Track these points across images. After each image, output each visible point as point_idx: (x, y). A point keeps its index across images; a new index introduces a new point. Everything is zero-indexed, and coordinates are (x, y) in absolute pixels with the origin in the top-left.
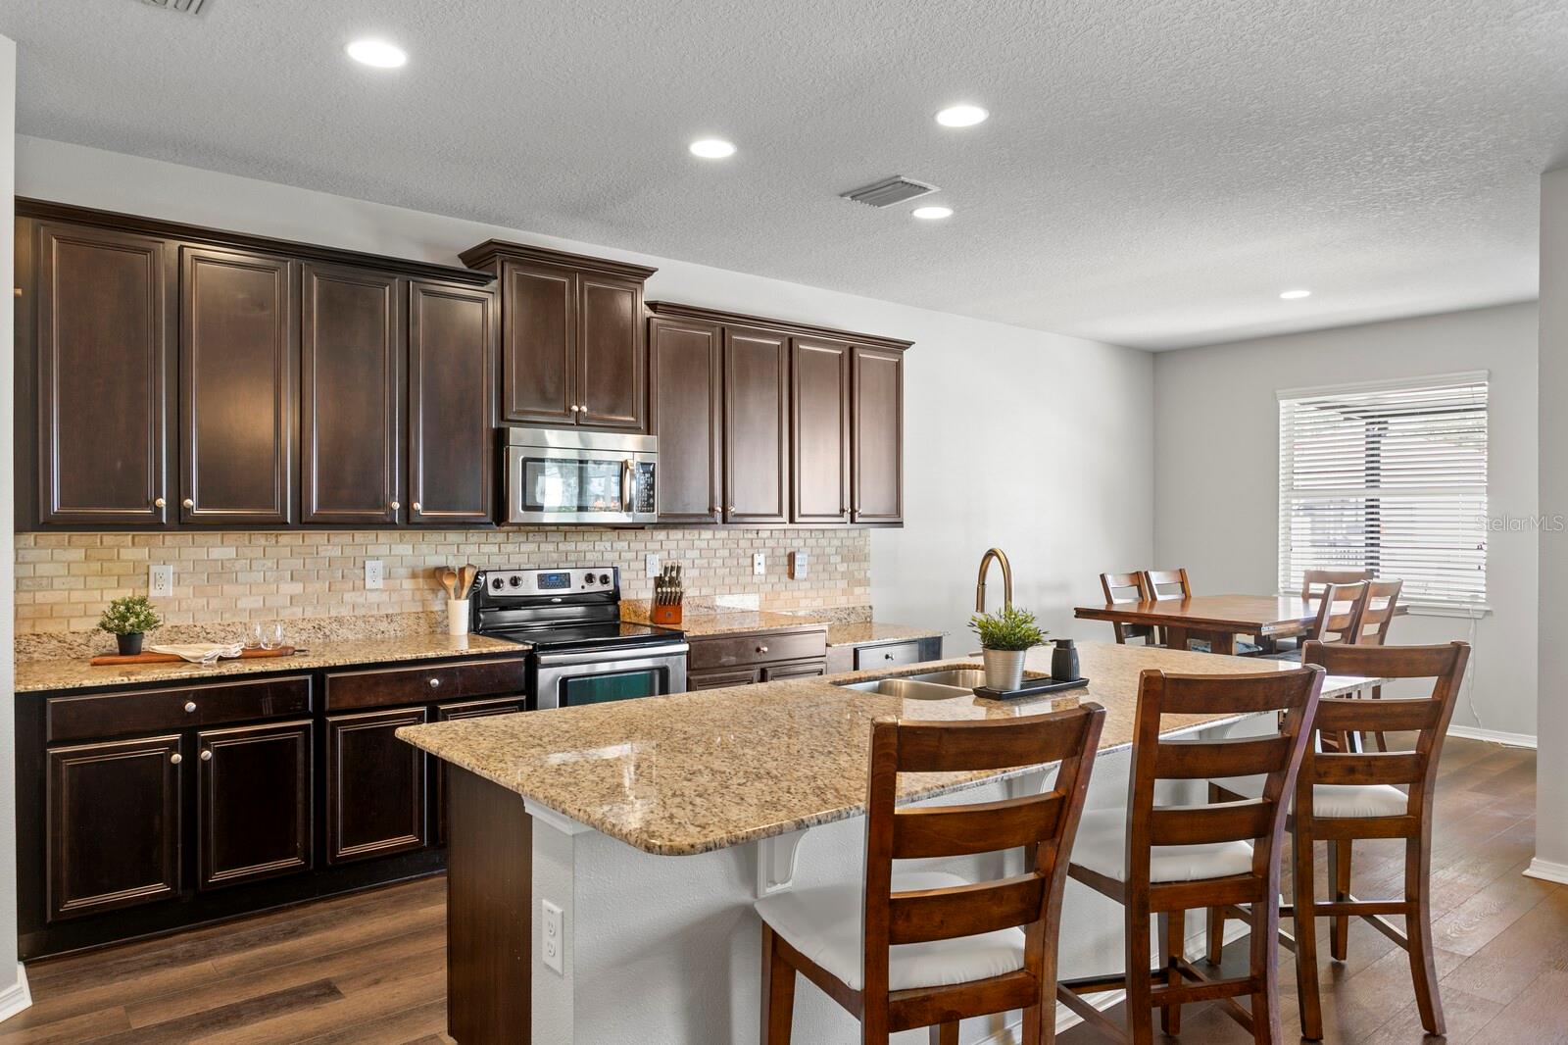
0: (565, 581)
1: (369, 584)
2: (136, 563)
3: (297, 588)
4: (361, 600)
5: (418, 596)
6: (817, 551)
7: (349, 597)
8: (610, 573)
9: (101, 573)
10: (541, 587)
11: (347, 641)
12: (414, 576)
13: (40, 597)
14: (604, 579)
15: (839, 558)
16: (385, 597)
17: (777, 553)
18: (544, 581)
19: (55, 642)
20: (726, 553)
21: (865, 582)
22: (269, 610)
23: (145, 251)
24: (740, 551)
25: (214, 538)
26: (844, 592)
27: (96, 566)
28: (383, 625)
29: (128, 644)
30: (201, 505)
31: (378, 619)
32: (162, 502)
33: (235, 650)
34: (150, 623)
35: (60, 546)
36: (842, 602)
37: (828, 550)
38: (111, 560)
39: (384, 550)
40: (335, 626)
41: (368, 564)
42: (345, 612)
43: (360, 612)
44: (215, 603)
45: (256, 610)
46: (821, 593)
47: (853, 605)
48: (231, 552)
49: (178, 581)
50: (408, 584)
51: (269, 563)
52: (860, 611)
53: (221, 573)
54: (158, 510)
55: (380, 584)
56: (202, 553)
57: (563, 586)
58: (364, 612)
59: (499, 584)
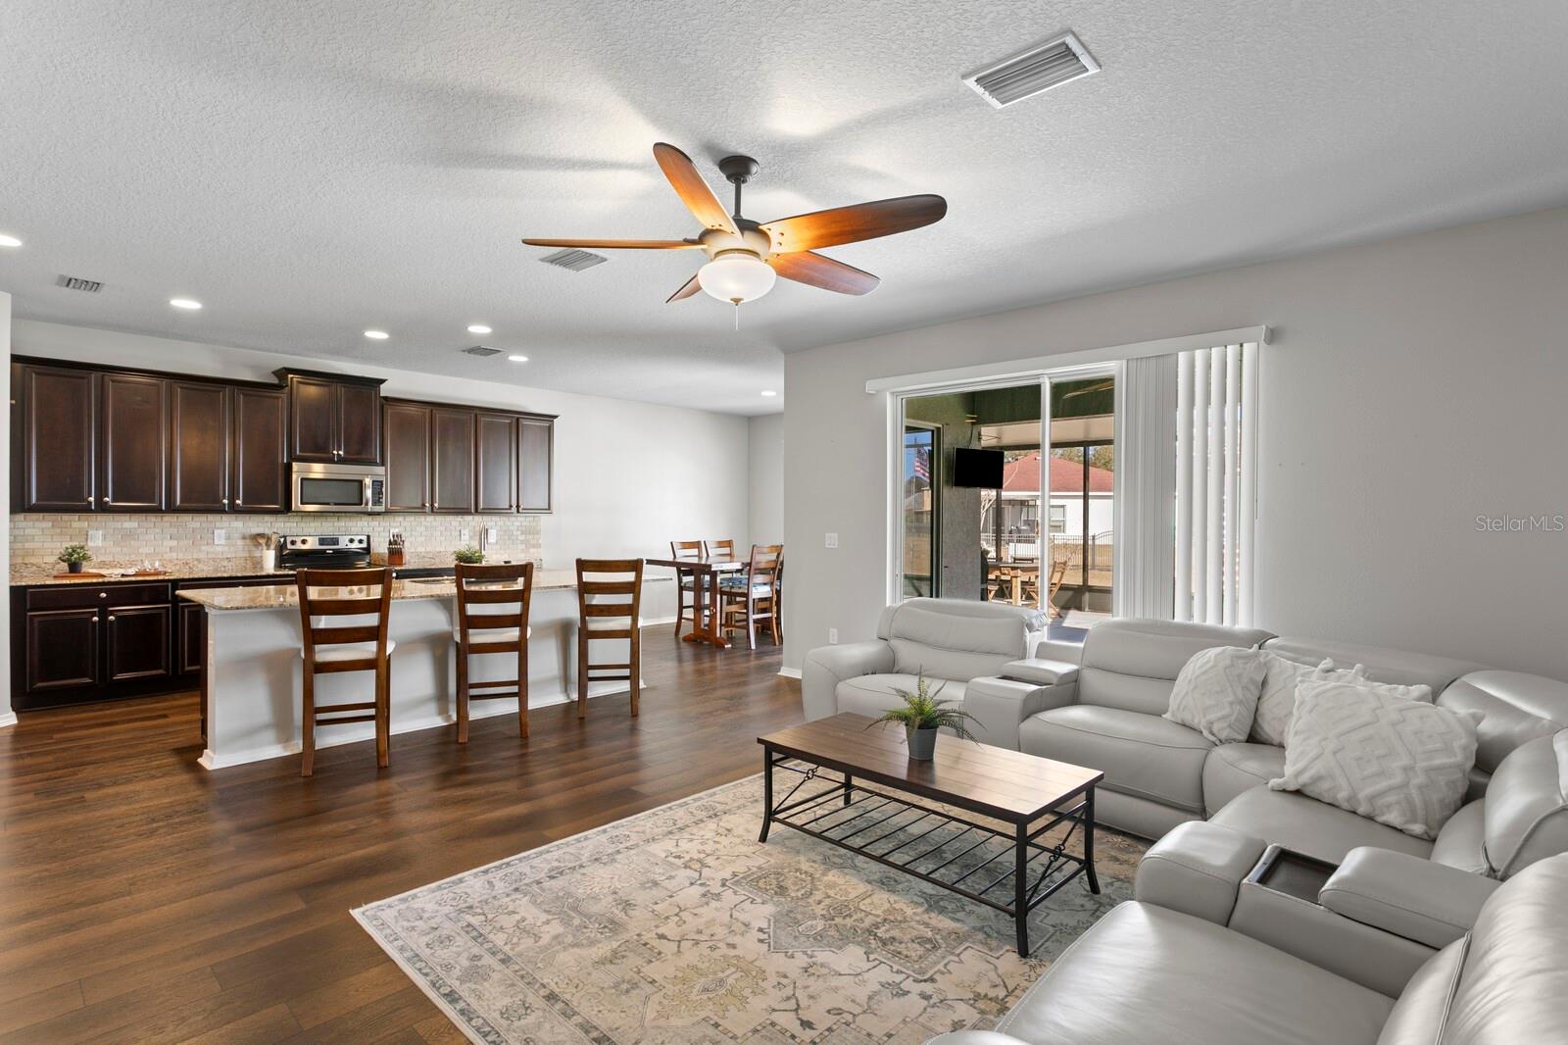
0: (335, 541)
1: (216, 542)
2: (80, 530)
3: (174, 543)
4: (212, 550)
5: (246, 548)
6: (504, 528)
7: (204, 548)
8: (364, 538)
9: (61, 534)
10: (321, 544)
11: (202, 571)
12: (244, 538)
13: (27, 545)
14: (361, 541)
15: (519, 533)
16: (226, 549)
17: (477, 529)
18: (322, 541)
19: (35, 568)
20: (443, 529)
21: (538, 546)
22: (158, 554)
23: (83, 378)
24: (452, 528)
25: (125, 517)
26: (522, 551)
27: (59, 531)
28: (225, 563)
29: (74, 568)
30: (113, 501)
31: (222, 560)
32: (92, 499)
33: (131, 571)
34: (85, 558)
35: (37, 520)
36: (522, 556)
37: (511, 528)
38: (66, 527)
39: (226, 524)
40: (196, 563)
41: (216, 531)
42: (202, 556)
43: (209, 556)
44: (125, 550)
45: (150, 554)
46: (507, 551)
48: (135, 525)
49: (105, 537)
50: (240, 543)
51: (157, 530)
53: (129, 535)
54: (90, 503)
55: (223, 542)
56: (119, 525)
57: (334, 544)
58: (213, 556)
59: (293, 543)
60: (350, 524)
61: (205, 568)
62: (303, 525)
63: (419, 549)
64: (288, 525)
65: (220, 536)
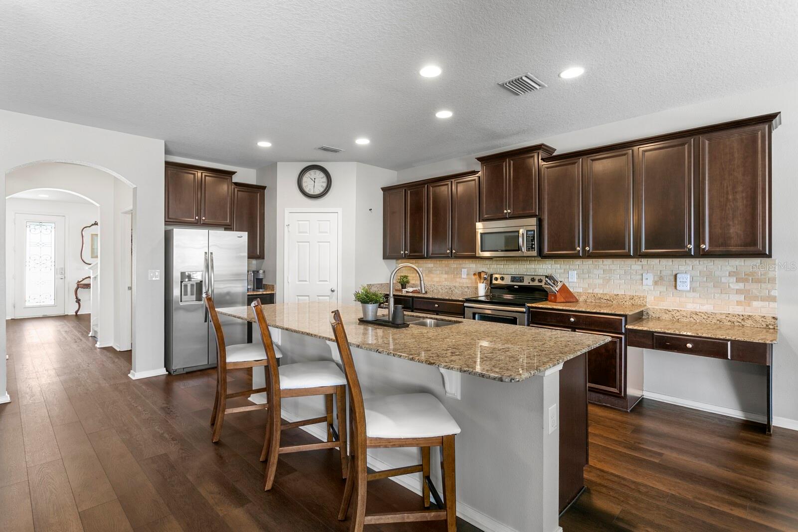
0: (521, 279)
1: (463, 276)
3: (446, 276)
4: (461, 281)
7: (458, 280)
8: (543, 278)
10: (512, 281)
11: (457, 293)
12: (474, 274)
14: (539, 281)
15: (734, 279)
16: (466, 281)
17: (664, 273)
18: (514, 279)
20: (622, 272)
21: (768, 299)
24: (632, 271)
26: (739, 303)
28: (466, 290)
29: (403, 287)
31: (465, 288)
34: (409, 282)
36: (739, 310)
39: (467, 266)
40: (454, 288)
41: (463, 270)
42: (457, 285)
43: (460, 285)
47: (751, 314)
48: (432, 265)
50: (473, 277)
52: (758, 318)
55: (465, 276)
57: (521, 282)
58: (462, 285)
59: (496, 279)
60: (538, 266)
61: (458, 292)
62: (507, 266)
63: (597, 291)
64: (498, 266)
65: (464, 271)
